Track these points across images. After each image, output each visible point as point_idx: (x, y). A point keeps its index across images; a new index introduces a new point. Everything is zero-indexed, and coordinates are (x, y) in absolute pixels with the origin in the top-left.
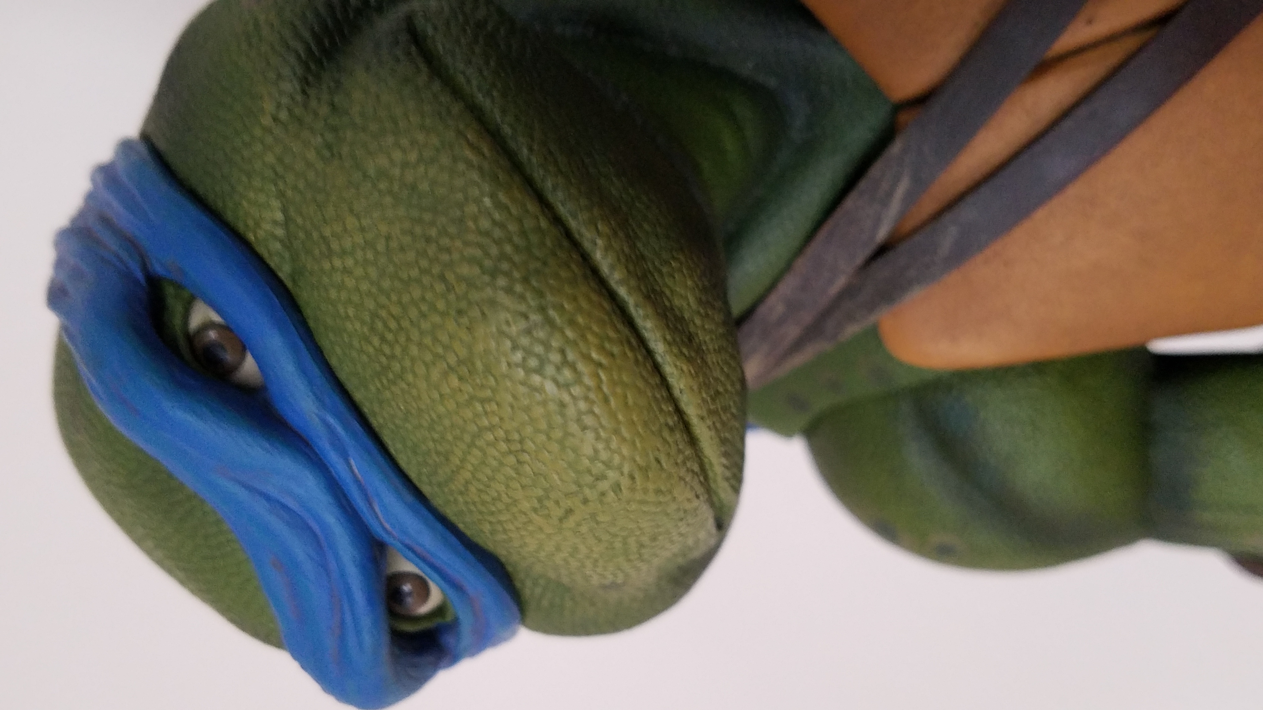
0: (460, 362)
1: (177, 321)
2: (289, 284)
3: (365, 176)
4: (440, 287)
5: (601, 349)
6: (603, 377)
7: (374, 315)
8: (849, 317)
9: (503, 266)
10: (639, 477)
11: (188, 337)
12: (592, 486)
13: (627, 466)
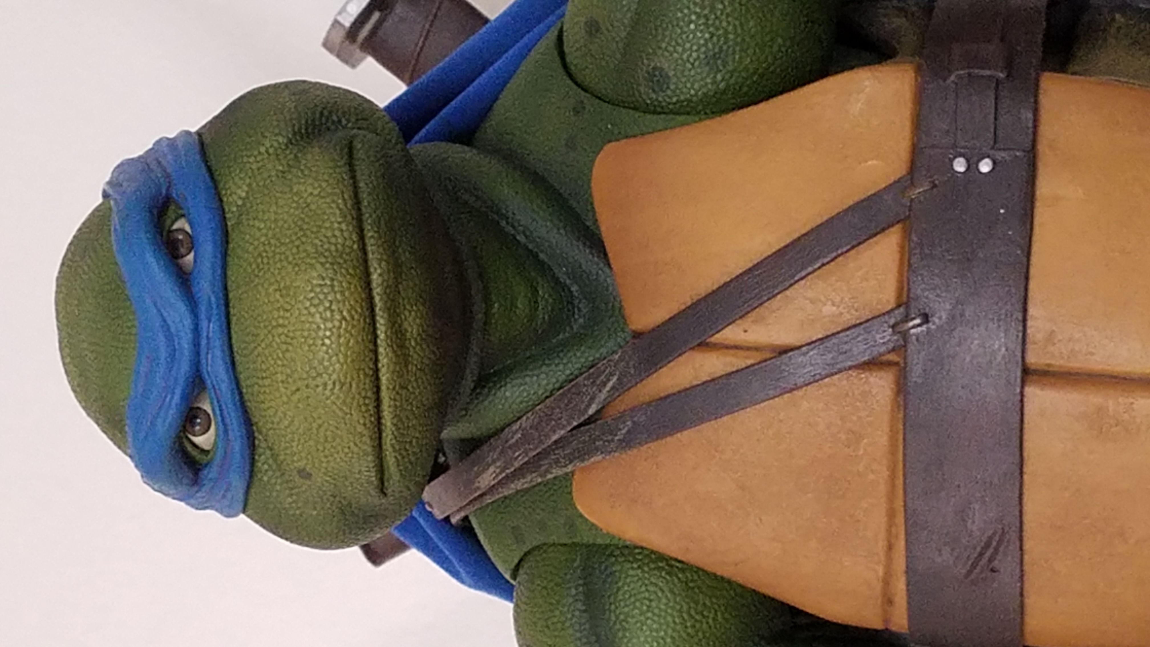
0: (284, 288)
1: (168, 222)
2: (230, 229)
3: (291, 191)
4: (294, 251)
5: (349, 311)
6: (344, 326)
7: (260, 255)
8: (557, 462)
9: (326, 254)
10: (337, 387)
11: (170, 231)
12: (314, 378)
13: (334, 376)
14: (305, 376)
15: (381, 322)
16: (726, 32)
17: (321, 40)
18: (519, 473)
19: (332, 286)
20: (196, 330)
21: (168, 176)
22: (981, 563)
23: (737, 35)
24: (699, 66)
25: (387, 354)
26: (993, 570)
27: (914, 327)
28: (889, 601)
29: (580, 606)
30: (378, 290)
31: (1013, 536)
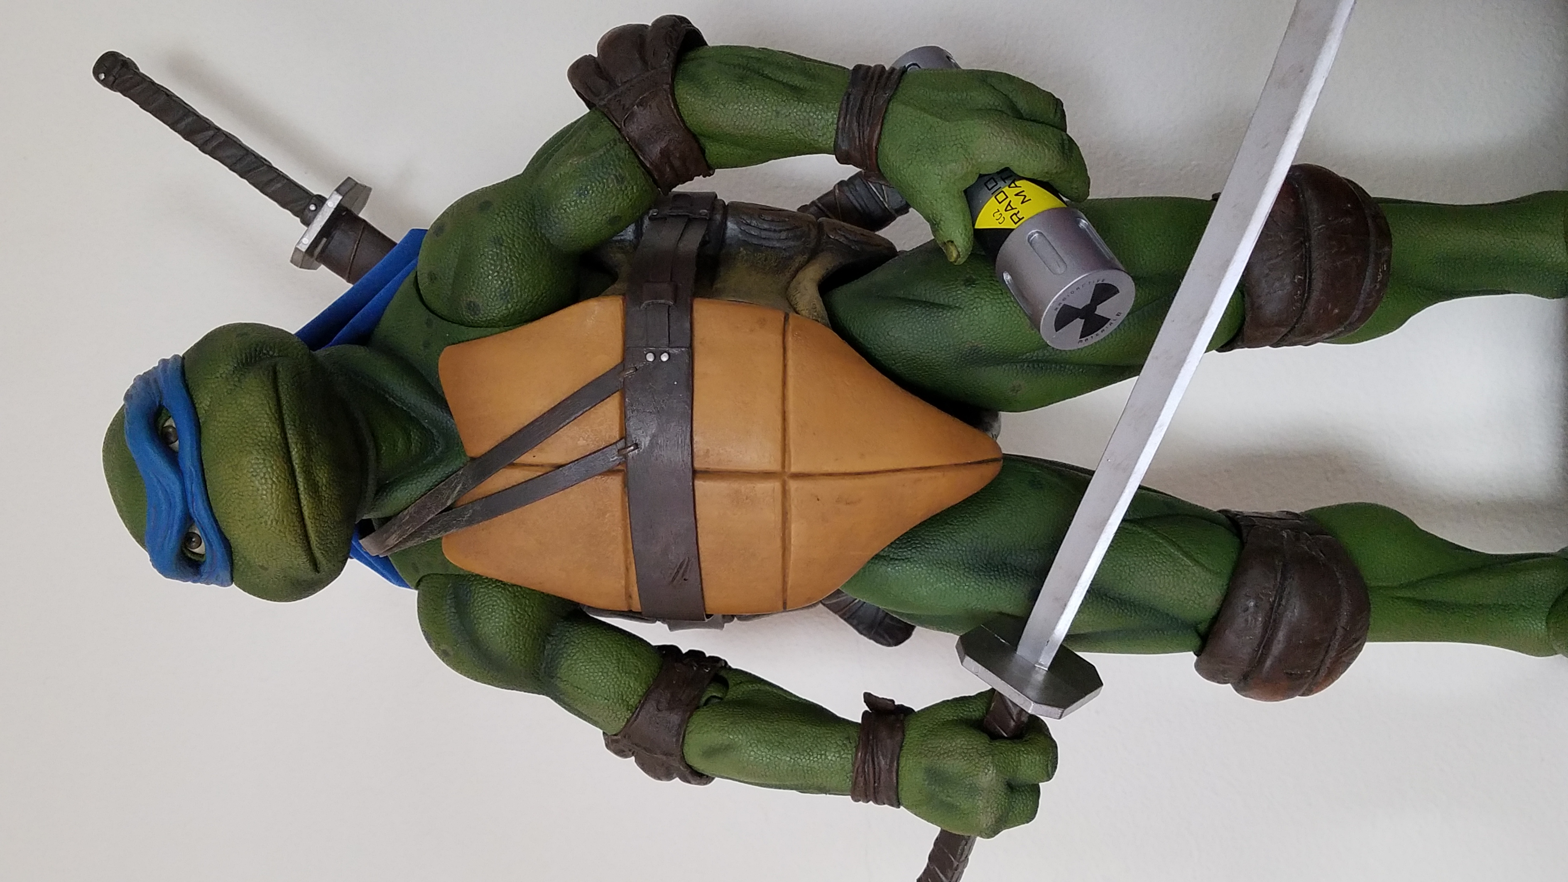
0: (235, 465)
1: (162, 421)
3: (236, 403)
4: (239, 442)
5: (277, 478)
8: (432, 532)
9: (260, 444)
10: (274, 523)
11: (163, 427)
12: (258, 519)
13: (272, 517)
14: (253, 517)
15: (300, 480)
16: (511, 280)
17: (290, 259)
18: (412, 536)
19: (264, 463)
20: (184, 491)
21: (160, 392)
22: (677, 578)
23: (517, 281)
24: (496, 300)
25: (306, 499)
26: (685, 580)
27: (629, 452)
28: (629, 596)
29: (453, 610)
30: (297, 461)
31: (694, 561)
